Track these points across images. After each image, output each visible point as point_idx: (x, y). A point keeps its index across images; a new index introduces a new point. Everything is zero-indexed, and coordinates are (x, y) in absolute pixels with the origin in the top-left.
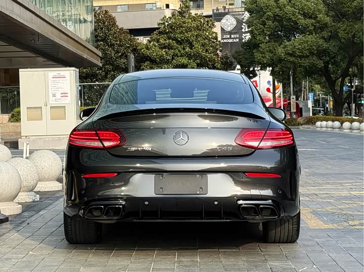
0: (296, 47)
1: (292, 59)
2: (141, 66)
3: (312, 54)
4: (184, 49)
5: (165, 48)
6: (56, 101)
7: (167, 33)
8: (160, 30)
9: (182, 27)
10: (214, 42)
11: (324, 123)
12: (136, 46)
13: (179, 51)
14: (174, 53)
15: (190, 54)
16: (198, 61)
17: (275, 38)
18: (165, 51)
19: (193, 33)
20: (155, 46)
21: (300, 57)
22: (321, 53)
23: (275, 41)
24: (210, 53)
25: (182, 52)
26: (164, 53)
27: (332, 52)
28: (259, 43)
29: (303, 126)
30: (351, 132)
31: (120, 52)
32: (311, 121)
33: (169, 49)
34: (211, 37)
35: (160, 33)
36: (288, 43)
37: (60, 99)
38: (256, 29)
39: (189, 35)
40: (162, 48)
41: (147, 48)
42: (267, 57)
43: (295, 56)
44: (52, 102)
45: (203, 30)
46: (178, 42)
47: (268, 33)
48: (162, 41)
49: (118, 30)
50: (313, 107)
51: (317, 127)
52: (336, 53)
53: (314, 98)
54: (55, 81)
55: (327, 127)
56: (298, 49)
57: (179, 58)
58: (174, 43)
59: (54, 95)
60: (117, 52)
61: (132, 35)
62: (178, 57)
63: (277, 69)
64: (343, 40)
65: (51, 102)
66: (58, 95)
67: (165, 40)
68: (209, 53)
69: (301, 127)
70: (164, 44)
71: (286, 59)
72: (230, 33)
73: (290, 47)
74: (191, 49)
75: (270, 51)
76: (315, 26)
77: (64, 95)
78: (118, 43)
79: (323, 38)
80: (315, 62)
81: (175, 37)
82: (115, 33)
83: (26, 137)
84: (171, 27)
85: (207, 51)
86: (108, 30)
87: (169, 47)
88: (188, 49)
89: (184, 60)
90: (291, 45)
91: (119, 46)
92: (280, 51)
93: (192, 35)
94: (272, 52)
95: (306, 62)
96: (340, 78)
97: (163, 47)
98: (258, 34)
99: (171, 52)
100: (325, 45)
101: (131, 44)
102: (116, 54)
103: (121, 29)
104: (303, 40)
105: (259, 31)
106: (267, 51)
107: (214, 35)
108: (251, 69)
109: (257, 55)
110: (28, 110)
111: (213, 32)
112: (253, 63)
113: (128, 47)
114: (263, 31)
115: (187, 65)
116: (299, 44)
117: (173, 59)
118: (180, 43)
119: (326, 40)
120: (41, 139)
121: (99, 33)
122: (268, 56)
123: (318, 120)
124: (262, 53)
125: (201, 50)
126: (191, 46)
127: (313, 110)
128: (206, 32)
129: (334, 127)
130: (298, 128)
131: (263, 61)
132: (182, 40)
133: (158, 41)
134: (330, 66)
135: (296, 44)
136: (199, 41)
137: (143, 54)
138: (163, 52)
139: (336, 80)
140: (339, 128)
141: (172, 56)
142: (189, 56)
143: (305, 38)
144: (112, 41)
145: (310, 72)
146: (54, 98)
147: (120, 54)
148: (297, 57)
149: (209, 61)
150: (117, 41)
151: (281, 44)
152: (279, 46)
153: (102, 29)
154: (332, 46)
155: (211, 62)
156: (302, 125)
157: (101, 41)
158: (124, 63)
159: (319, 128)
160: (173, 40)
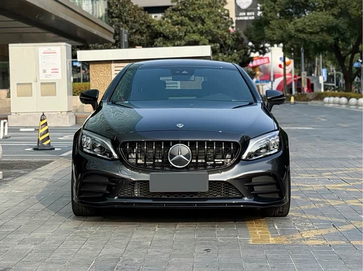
0: (307, 24)
1: (302, 36)
2: (154, 42)
3: (322, 30)
4: (196, 26)
5: (178, 24)
6: (46, 77)
7: (180, 10)
8: (174, 7)
9: (194, 4)
10: (225, 19)
11: (332, 99)
12: (150, 23)
13: (192, 28)
14: (187, 29)
15: (202, 31)
16: (210, 38)
17: (286, 15)
18: (178, 28)
19: (205, 10)
20: (168, 23)
21: (311, 33)
22: (330, 30)
23: (285, 18)
24: (222, 30)
25: (194, 28)
26: (177, 30)
27: (342, 28)
28: (270, 20)
29: (312, 102)
30: (357, 108)
31: (134, 29)
32: (320, 97)
33: (182, 25)
34: (223, 14)
35: (173, 10)
36: (298, 20)
37: (50, 75)
38: (266, 6)
39: (201, 12)
40: (174, 25)
41: (161, 25)
42: (277, 34)
43: (305, 33)
44: (43, 78)
45: (216, 7)
46: (190, 19)
47: (279, 10)
48: (175, 18)
49: (133, 7)
50: (324, 83)
51: (325, 103)
52: (346, 30)
53: (327, 74)
54: (45, 56)
55: (334, 103)
56: (308, 25)
57: (192, 34)
58: (186, 20)
59: (44, 71)
60: (132, 28)
61: (147, 12)
62: (190, 33)
63: (287, 46)
64: (353, 17)
65: (41, 79)
66: (49, 72)
67: (178, 17)
68: (220, 30)
69: (309, 103)
70: (177, 21)
71: (296, 36)
72: (246, 11)
73: (301, 23)
74: (203, 25)
75: (281, 28)
76: (325, 4)
77: (55, 71)
78: (133, 19)
79: (333, 15)
80: (325, 38)
81: (187, 14)
82: (129, 10)
83: (16, 113)
84: (184, 5)
85: (218, 27)
86: (123, 8)
87: (182, 24)
88: (200, 26)
89: (196, 37)
90: (301, 22)
91: (133, 23)
92: (290, 27)
93: (205, 12)
94: (282, 29)
95: (317, 39)
96: (349, 54)
97: (175, 23)
98: (269, 11)
99: (184, 29)
100: (336, 21)
101: (144, 21)
102: (130, 30)
103: (136, 6)
104: (314, 17)
105: (270, 8)
106: (277, 28)
107: (226, 12)
108: (262, 46)
109: (268, 32)
110: (19, 86)
111: (225, 10)
112: (264, 39)
113: (143, 24)
114: (274, 7)
115: (199, 41)
116: (310, 21)
117: (185, 35)
118: (192, 19)
119: (336, 17)
120: (30, 115)
121: (114, 10)
122: (278, 32)
123: (327, 95)
124: (272, 29)
125: (212, 27)
126: (203, 22)
127: (325, 86)
128: (219, 9)
129: (341, 103)
130: (307, 104)
131: (273, 38)
132: (195, 17)
133: (171, 17)
134: (340, 42)
135: (306, 21)
136: (211, 18)
137: (157, 30)
138: (176, 28)
139: (346, 56)
140: (346, 104)
141: (185, 32)
142: (201, 33)
143: (316, 14)
144: (126, 18)
145: (320, 49)
146: (45, 73)
147: (134, 30)
148: (307, 33)
149: (221, 37)
150: (131, 18)
151: (291, 21)
152: (289, 23)
153: (117, 5)
154: (342, 23)
155: (222, 38)
156: (311, 100)
157: (117, 17)
158: (138, 39)
159: (327, 103)
160: (185, 16)
